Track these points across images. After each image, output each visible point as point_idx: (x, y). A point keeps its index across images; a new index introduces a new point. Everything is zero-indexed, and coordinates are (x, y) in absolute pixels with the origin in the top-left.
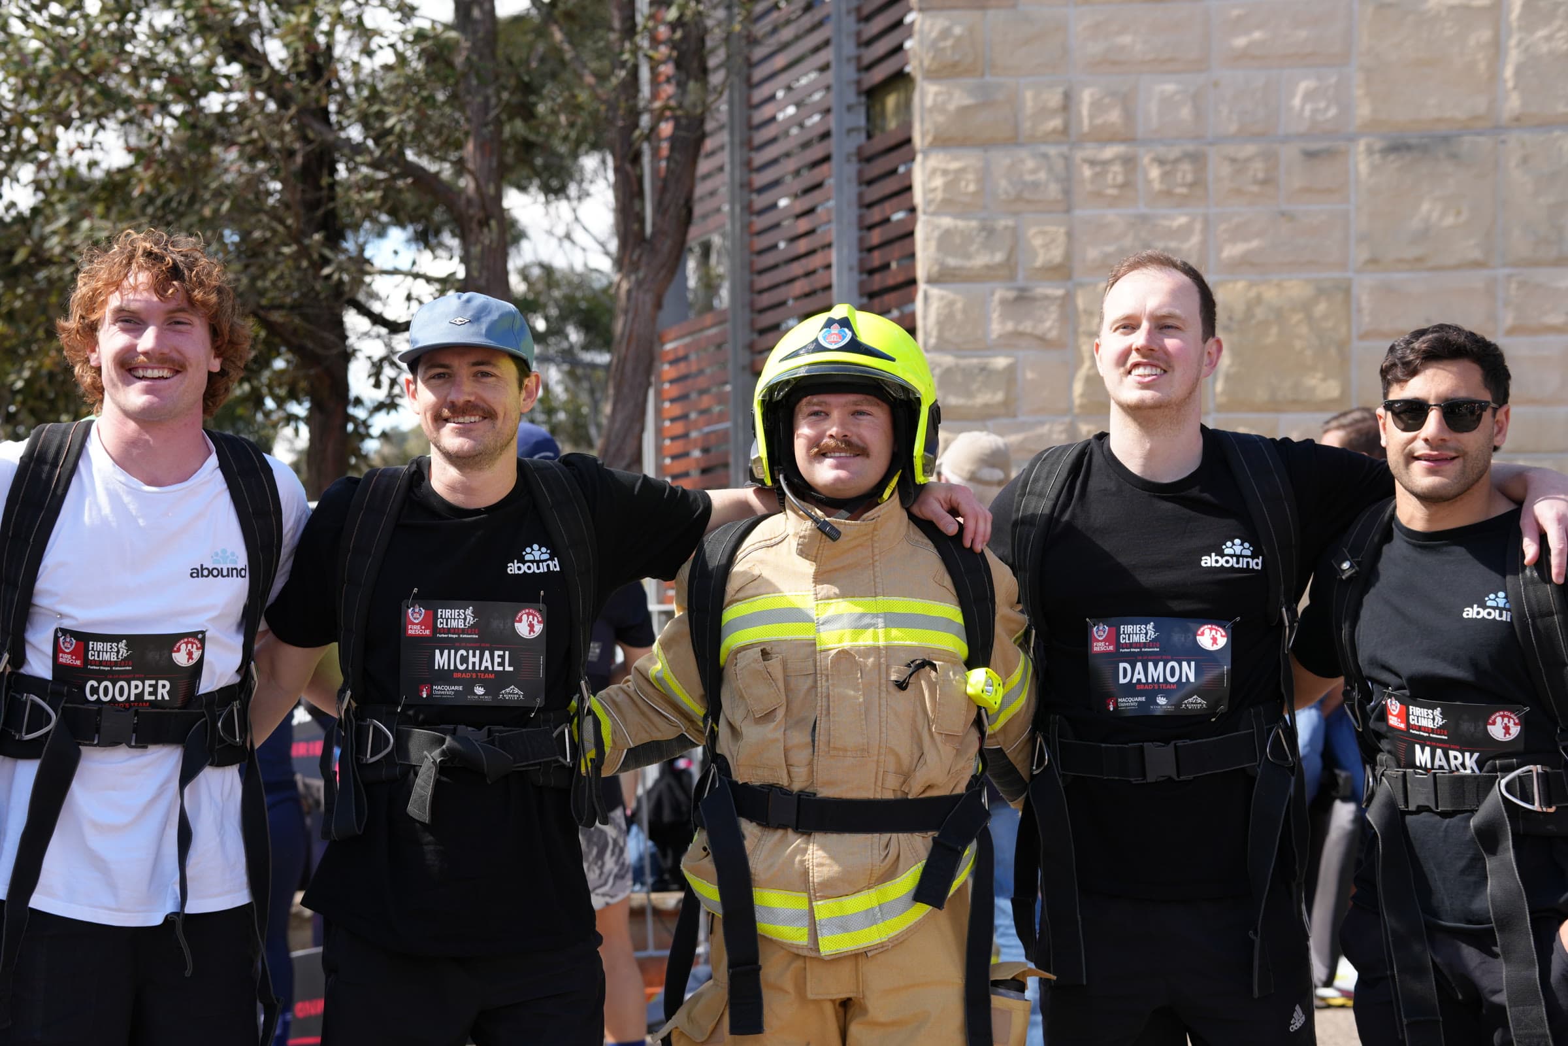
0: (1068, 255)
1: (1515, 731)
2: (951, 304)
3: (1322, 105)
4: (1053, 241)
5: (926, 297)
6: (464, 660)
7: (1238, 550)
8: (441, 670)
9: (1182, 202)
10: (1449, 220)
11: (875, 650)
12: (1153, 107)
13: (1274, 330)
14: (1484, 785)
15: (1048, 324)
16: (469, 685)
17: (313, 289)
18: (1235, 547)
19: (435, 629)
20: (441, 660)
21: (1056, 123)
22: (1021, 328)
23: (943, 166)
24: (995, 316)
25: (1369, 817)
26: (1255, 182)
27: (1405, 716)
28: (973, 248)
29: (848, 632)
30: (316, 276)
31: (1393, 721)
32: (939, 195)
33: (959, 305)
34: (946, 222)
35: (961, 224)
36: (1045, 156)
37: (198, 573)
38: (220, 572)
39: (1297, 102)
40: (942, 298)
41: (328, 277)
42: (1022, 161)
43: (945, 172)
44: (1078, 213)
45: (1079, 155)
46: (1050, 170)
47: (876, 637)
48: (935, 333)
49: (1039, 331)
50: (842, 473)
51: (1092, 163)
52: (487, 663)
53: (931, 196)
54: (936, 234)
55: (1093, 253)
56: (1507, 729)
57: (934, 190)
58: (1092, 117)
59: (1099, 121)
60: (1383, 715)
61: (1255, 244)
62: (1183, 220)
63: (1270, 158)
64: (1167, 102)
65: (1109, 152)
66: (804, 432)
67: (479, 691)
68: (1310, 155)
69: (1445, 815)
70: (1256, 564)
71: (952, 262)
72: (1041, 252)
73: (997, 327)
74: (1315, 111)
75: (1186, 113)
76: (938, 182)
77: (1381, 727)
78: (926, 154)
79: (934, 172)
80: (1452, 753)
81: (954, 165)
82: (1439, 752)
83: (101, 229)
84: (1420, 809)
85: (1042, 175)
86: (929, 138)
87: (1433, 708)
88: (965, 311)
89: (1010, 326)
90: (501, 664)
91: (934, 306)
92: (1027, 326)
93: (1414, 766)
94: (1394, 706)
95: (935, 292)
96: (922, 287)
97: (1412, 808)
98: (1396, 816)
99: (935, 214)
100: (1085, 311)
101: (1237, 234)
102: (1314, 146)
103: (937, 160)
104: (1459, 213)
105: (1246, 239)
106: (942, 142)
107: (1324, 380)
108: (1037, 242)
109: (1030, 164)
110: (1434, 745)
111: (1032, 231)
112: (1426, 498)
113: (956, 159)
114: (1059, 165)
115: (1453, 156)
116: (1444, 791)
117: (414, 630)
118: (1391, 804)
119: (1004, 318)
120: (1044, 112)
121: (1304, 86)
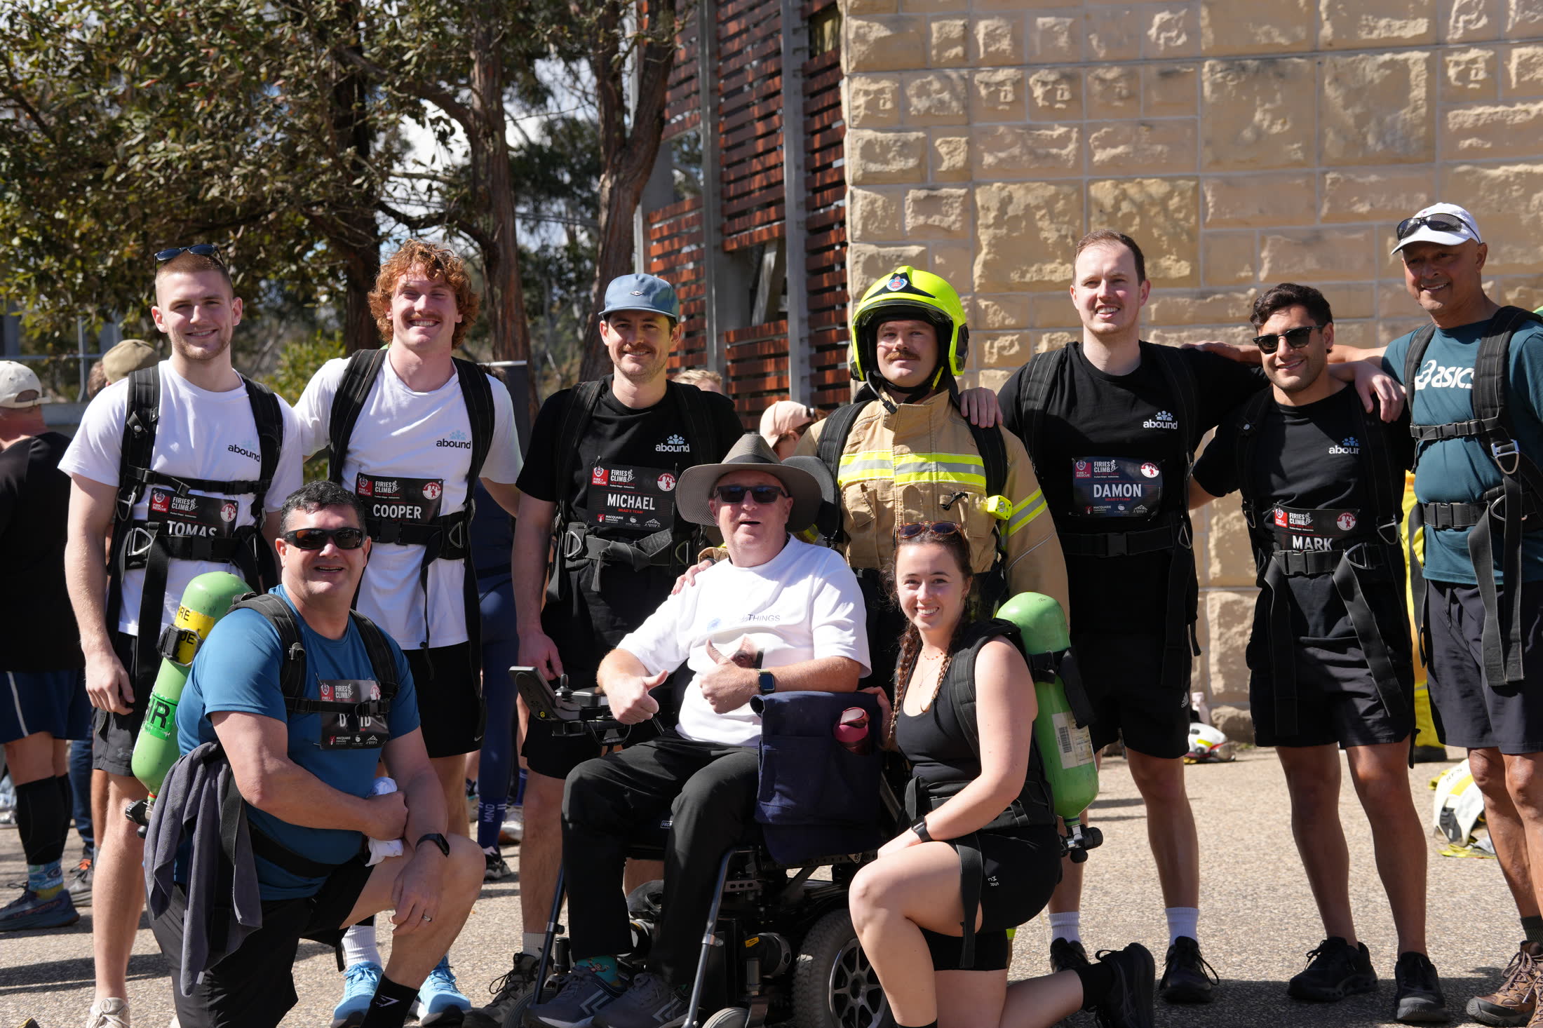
0: (968, 161)
1: (1353, 524)
2: (873, 202)
3: (1174, 34)
4: (955, 149)
5: (852, 197)
6: (625, 501)
7: (1164, 417)
8: (611, 507)
9: (1059, 117)
10: (1277, 128)
11: (930, 486)
12: (1037, 39)
13: (1137, 220)
14: (1335, 558)
15: (953, 218)
16: (627, 517)
17: (347, 195)
18: (1162, 416)
19: (609, 482)
20: (612, 500)
21: (958, 50)
22: (930, 221)
23: (865, 87)
24: (909, 212)
25: (1267, 580)
26: (1121, 98)
27: (1287, 519)
28: (890, 155)
29: (914, 474)
30: (349, 185)
31: (1279, 522)
32: (862, 112)
33: (880, 203)
34: (868, 134)
35: (880, 136)
36: (948, 77)
37: (441, 443)
38: (455, 444)
39: (1153, 32)
40: (866, 198)
41: (360, 186)
42: (930, 83)
43: (867, 93)
44: (977, 124)
45: (978, 77)
46: (953, 91)
47: (931, 477)
48: (860, 227)
49: (945, 225)
50: (904, 371)
51: (987, 85)
52: (639, 504)
53: (855, 113)
54: (860, 144)
55: (989, 159)
56: (1348, 523)
57: (858, 107)
58: (986, 45)
59: (992, 49)
60: (1272, 519)
61: (1120, 149)
62: (1062, 130)
63: (1130, 76)
64: (1049, 33)
65: (1002, 75)
66: (882, 345)
67: (633, 520)
68: (1165, 75)
69: (1311, 577)
70: (1174, 426)
71: (873, 167)
72: (946, 158)
73: (910, 222)
74: (1168, 39)
75: (1063, 41)
76: (861, 100)
77: (1270, 526)
78: (851, 78)
79: (857, 93)
80: (1316, 540)
81: (874, 87)
82: (1308, 540)
83: (173, 151)
84: (1297, 574)
85: (946, 96)
86: (853, 65)
87: (1305, 513)
88: (884, 208)
89: (921, 220)
90: (648, 505)
91: (859, 204)
92: (935, 220)
93: (1291, 548)
94: (1279, 513)
95: (859, 192)
96: (849, 188)
97: (1291, 573)
98: (1282, 579)
99: (859, 127)
100: (983, 207)
101: (1106, 143)
102: (1168, 67)
103: (860, 83)
104: (1284, 124)
105: (1114, 146)
106: (865, 68)
107: (1178, 261)
108: (943, 150)
109: (936, 85)
110: (1305, 535)
111: (938, 142)
112: (1288, 391)
113: (876, 81)
114: (960, 87)
115: (1281, 75)
116: (1311, 563)
117: (597, 481)
118: (1278, 572)
119: (916, 213)
120: (947, 43)
121: (1158, 19)
